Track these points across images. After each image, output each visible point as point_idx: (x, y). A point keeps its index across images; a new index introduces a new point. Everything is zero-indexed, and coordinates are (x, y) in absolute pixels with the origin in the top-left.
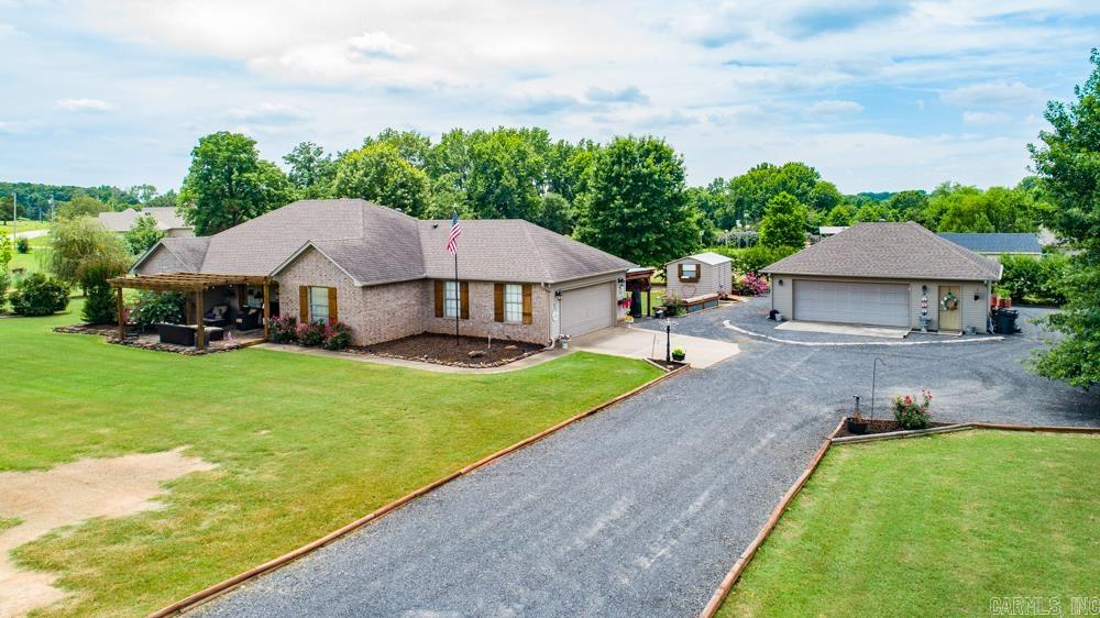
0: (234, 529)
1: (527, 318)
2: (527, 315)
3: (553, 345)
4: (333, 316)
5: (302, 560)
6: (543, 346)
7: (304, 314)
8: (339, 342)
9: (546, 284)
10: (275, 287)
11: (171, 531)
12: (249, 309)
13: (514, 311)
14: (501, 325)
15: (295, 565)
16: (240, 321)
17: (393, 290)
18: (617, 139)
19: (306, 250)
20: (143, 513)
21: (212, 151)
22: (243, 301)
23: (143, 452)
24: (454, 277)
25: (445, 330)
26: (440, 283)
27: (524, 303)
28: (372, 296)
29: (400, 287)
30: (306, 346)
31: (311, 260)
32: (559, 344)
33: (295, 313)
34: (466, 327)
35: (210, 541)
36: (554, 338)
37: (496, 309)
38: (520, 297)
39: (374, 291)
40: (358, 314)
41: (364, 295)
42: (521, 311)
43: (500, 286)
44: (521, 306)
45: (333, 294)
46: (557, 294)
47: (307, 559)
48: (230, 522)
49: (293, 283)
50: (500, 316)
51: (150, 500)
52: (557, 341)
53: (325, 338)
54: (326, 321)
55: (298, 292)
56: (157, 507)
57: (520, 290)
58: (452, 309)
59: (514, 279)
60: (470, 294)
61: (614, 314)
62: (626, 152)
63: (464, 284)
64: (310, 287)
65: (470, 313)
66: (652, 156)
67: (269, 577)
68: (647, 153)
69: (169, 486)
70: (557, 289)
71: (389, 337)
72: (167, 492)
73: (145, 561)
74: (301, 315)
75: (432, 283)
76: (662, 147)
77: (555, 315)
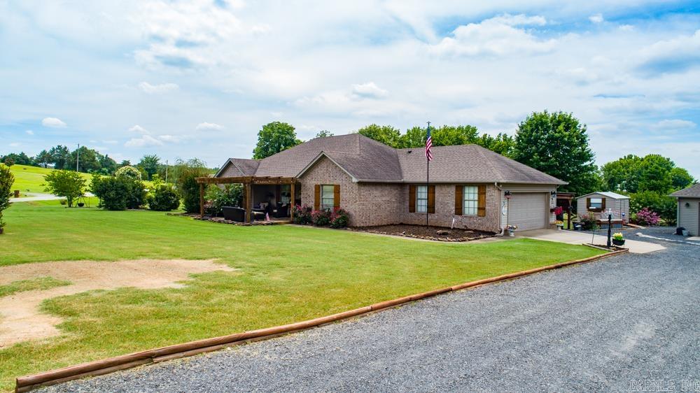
0: (237, 306)
1: (482, 211)
2: (481, 209)
3: (503, 233)
4: (337, 205)
5: (296, 335)
6: (494, 234)
7: (317, 204)
8: (340, 221)
9: (499, 184)
10: (298, 187)
11: (181, 302)
12: (282, 204)
13: (471, 207)
14: (460, 218)
15: (288, 337)
16: (275, 211)
17: (380, 188)
18: (535, 114)
19: (320, 159)
20: (165, 289)
21: (269, 132)
22: (278, 199)
23: (186, 259)
24: (426, 181)
25: (416, 222)
26: (413, 186)
27: (479, 200)
28: (365, 191)
29: (384, 187)
30: (318, 225)
31: (323, 166)
32: (507, 233)
33: (311, 204)
34: (433, 219)
35: (213, 311)
36: (503, 227)
37: (456, 205)
38: (476, 196)
39: (367, 188)
40: (353, 203)
41: (359, 189)
42: (476, 206)
43: (460, 187)
44: (476, 203)
45: (337, 190)
46: (507, 194)
47: (302, 334)
48: (235, 301)
49: (310, 183)
50: (459, 210)
51: (176, 282)
52: (506, 231)
53: (331, 219)
54: (332, 209)
55: (314, 189)
56: (180, 286)
57: (476, 190)
58: (422, 206)
59: (472, 180)
60: (436, 195)
61: (547, 219)
62: (542, 122)
63: (431, 187)
64: (322, 185)
65: (436, 209)
66: (563, 124)
67: (259, 344)
68: (559, 122)
69: (195, 276)
70: (507, 190)
71: (375, 223)
72: (192, 279)
73: (147, 318)
74: (315, 206)
75: (408, 187)
76: (569, 120)
77: (504, 210)
